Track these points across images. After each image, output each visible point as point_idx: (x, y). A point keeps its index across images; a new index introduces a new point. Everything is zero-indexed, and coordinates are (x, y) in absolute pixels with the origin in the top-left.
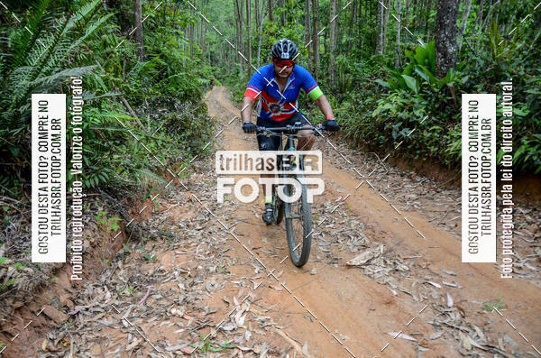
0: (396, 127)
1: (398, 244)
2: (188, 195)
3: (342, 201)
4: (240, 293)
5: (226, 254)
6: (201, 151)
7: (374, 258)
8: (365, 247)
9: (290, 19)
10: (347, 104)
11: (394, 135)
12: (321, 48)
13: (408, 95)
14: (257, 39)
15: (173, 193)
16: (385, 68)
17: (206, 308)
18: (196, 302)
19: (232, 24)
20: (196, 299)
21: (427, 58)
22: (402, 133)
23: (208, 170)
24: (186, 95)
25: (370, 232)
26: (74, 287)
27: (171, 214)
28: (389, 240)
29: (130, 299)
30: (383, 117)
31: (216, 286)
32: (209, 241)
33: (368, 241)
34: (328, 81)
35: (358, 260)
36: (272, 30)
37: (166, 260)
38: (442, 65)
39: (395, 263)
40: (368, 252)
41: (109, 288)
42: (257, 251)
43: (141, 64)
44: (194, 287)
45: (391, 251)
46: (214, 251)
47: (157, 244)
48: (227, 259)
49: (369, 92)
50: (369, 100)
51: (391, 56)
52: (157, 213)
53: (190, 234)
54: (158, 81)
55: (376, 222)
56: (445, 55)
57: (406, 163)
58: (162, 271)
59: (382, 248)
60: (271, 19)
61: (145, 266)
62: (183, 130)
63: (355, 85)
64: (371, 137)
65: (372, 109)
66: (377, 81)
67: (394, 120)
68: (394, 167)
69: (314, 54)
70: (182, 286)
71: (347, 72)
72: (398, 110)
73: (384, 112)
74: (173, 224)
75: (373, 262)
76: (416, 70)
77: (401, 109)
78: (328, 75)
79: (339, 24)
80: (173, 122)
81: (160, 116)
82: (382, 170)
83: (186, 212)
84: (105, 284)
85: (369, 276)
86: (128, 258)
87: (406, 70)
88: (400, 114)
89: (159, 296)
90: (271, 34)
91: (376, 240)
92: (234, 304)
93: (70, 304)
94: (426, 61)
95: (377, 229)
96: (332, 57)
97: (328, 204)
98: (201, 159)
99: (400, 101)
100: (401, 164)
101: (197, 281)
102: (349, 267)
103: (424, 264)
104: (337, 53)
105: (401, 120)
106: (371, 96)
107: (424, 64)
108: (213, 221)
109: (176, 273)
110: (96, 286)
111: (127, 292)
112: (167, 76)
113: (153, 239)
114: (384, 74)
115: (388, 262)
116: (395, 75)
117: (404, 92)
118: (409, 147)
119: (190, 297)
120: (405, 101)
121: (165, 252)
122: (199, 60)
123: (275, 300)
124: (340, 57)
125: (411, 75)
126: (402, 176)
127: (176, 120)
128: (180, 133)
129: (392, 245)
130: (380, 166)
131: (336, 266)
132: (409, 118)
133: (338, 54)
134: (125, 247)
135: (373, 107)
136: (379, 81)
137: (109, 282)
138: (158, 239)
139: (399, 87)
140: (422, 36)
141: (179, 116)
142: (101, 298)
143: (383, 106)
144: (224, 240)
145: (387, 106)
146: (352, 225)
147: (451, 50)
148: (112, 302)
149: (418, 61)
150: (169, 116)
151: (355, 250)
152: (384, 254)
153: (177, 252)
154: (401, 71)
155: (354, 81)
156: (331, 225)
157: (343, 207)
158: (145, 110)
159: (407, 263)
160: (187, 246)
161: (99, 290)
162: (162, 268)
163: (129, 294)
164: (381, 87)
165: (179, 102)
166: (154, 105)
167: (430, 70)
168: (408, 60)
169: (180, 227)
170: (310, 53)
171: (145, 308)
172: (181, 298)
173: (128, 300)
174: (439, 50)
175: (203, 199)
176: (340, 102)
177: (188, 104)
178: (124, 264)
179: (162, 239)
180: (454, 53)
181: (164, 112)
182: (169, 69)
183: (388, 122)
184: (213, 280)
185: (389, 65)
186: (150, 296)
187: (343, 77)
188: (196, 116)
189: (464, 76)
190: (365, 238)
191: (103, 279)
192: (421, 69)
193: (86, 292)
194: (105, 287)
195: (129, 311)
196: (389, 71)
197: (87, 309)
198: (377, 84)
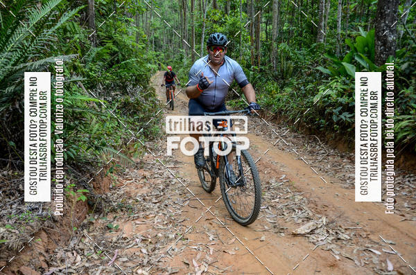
0: (336, 111)
1: (340, 217)
2: (142, 172)
3: (285, 178)
4: (198, 257)
5: (182, 224)
6: (151, 133)
7: (317, 228)
8: (308, 219)
9: (233, 7)
10: (288, 90)
11: (335, 119)
12: (263, 35)
13: (348, 82)
14: (201, 26)
15: (127, 170)
16: (326, 56)
17: (169, 268)
18: (160, 264)
19: (176, 11)
20: (159, 262)
21: (367, 46)
22: (342, 117)
23: (159, 151)
24: (136, 80)
25: (312, 205)
26: (47, 251)
27: (128, 189)
28: (331, 214)
29: (99, 262)
30: (324, 102)
31: (176, 250)
32: (166, 212)
33: (311, 214)
34: (270, 68)
35: (303, 229)
36: (216, 18)
37: (127, 229)
38: (382, 53)
39: (337, 233)
40: (311, 223)
41: (78, 253)
42: (211, 221)
43: (95, 50)
44: (156, 252)
45: (332, 222)
46: (171, 221)
47: (118, 215)
48: (184, 228)
49: (310, 78)
50: (310, 86)
51: (332, 44)
52: (114, 188)
53: (148, 206)
54: (111, 66)
55: (319, 198)
56: (385, 43)
57: (346, 145)
58: (125, 239)
59: (324, 219)
60: (215, 7)
61: (108, 235)
62: (135, 113)
63: (297, 71)
64: (312, 121)
65: (313, 95)
66: (318, 68)
67: (334, 105)
68: (334, 149)
69: (256, 41)
70: (144, 251)
71: (288, 58)
72: (338, 95)
73: (325, 97)
74: (130, 198)
75: (316, 231)
76: (356, 58)
77: (341, 94)
78: (270, 61)
79: (282, 13)
80: (126, 105)
81: (113, 99)
82: (322, 151)
83: (142, 187)
84: (74, 249)
85: (314, 243)
86: (91, 227)
87: (346, 58)
88: (340, 100)
89: (125, 259)
90: (215, 22)
91: (318, 213)
92: (193, 266)
93: (44, 265)
94: (366, 49)
95: (320, 204)
96: (275, 45)
97: (273, 181)
98: (151, 140)
99: (340, 86)
100: (341, 146)
101: (158, 246)
102: (295, 235)
103: (364, 234)
104: (279, 41)
105: (341, 104)
106: (312, 82)
107: (364, 52)
108: (168, 196)
109: (138, 240)
110: (67, 251)
111: (95, 256)
112: (118, 62)
113: (114, 210)
114: (324, 62)
115: (331, 231)
116: (335, 63)
117: (344, 78)
118: (349, 130)
119: (154, 260)
120: (345, 87)
121: (125, 222)
122: (144, 46)
123: (229, 263)
124: (283, 45)
125: (351, 63)
126: (342, 157)
127: (129, 103)
128: (132, 115)
129: (333, 217)
130: (321, 148)
131: (283, 234)
132: (348, 103)
133: (281, 42)
134: (88, 218)
135: (314, 92)
136: (320, 68)
137: (77, 247)
138: (119, 210)
139: (339, 74)
140: (363, 24)
141: (131, 100)
142: (72, 261)
143: (323, 91)
144: (179, 212)
145: (328, 92)
146: (296, 200)
147: (391, 38)
148: (83, 264)
149: (358, 49)
150: (122, 99)
151: (300, 221)
152: (327, 225)
153: (137, 222)
154: (342, 58)
155: (295, 68)
156: (277, 200)
157: (287, 184)
158: (99, 93)
159: (348, 233)
160: (146, 217)
161: (69, 254)
162: (124, 236)
163: (96, 258)
164: (321, 73)
165: (131, 86)
166: (108, 89)
167: (369, 57)
168: (348, 48)
169: (137, 201)
170: (252, 40)
171: (113, 269)
172: (145, 261)
173: (97, 263)
174: (378, 38)
175: (156, 176)
176: (282, 88)
177: (139, 88)
178: (89, 232)
179: (122, 210)
180: (394, 41)
181: (117, 95)
182: (120, 55)
183: (328, 106)
184: (173, 245)
185: (330, 53)
186: (117, 259)
187: (285, 64)
188: (146, 100)
189: (403, 63)
190: (309, 211)
191: (72, 244)
192: (361, 58)
193: (59, 256)
194: (74, 251)
195: (99, 271)
196: (330, 58)
197: (60, 271)
198: (318, 71)
